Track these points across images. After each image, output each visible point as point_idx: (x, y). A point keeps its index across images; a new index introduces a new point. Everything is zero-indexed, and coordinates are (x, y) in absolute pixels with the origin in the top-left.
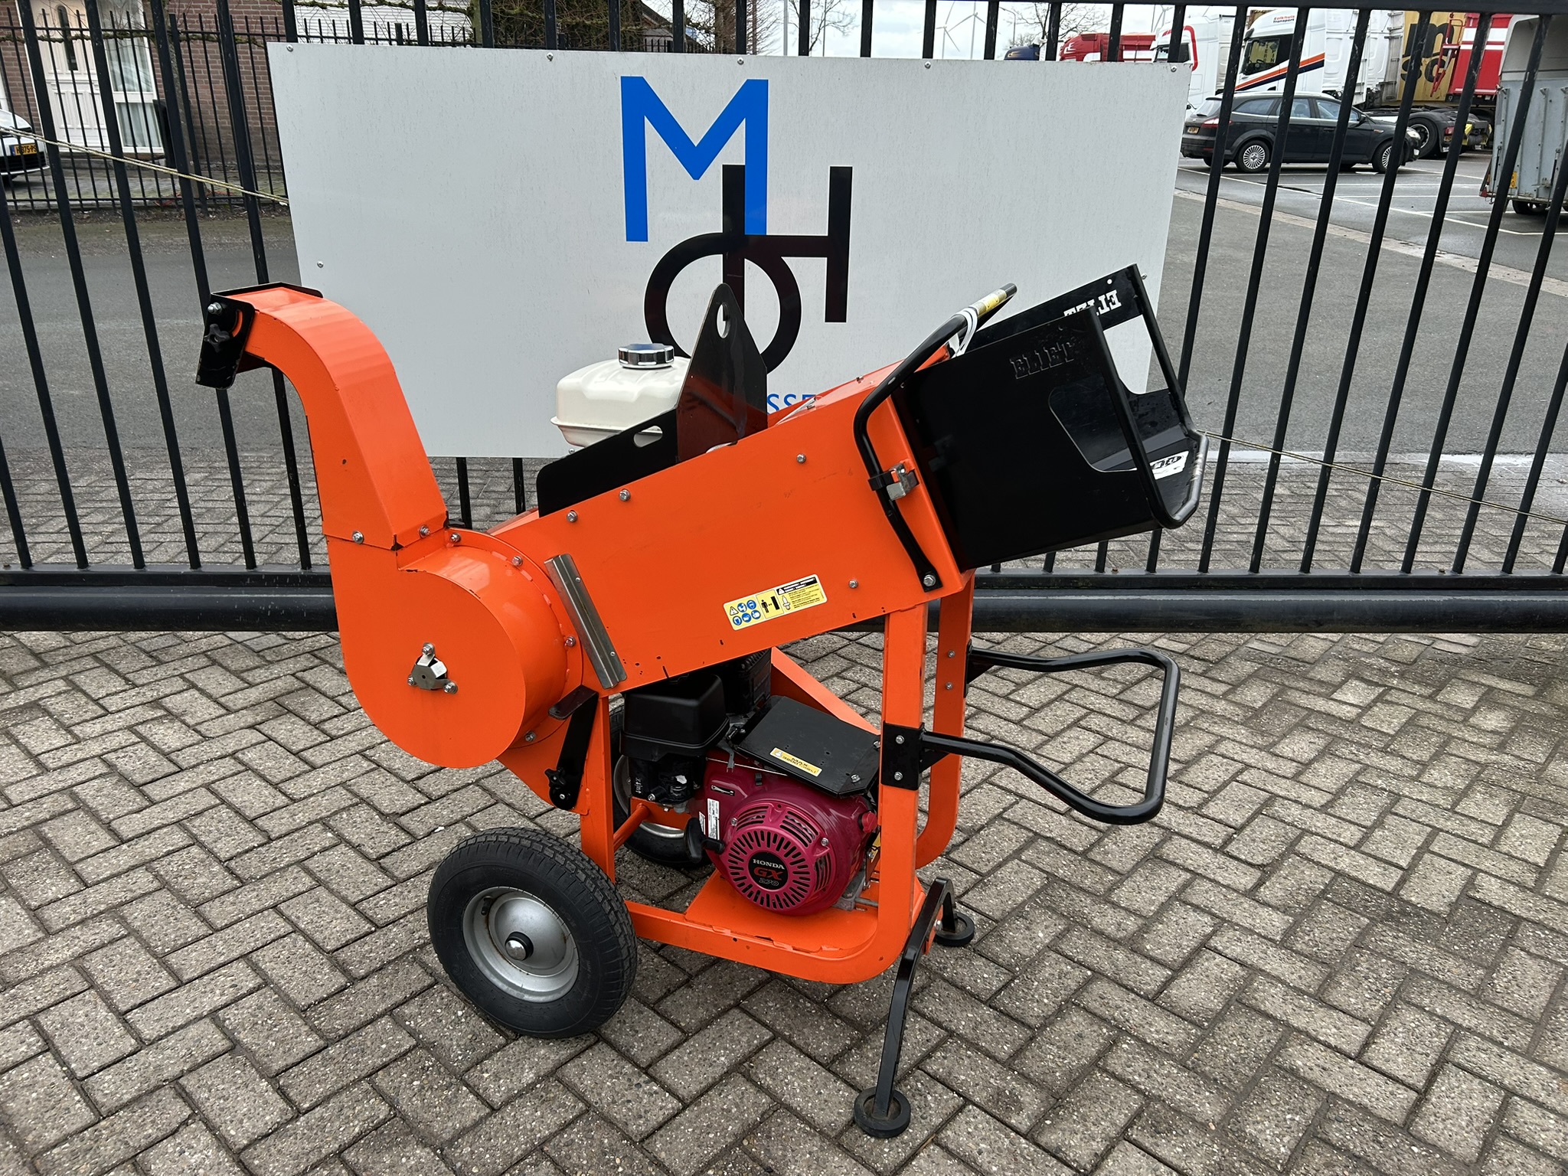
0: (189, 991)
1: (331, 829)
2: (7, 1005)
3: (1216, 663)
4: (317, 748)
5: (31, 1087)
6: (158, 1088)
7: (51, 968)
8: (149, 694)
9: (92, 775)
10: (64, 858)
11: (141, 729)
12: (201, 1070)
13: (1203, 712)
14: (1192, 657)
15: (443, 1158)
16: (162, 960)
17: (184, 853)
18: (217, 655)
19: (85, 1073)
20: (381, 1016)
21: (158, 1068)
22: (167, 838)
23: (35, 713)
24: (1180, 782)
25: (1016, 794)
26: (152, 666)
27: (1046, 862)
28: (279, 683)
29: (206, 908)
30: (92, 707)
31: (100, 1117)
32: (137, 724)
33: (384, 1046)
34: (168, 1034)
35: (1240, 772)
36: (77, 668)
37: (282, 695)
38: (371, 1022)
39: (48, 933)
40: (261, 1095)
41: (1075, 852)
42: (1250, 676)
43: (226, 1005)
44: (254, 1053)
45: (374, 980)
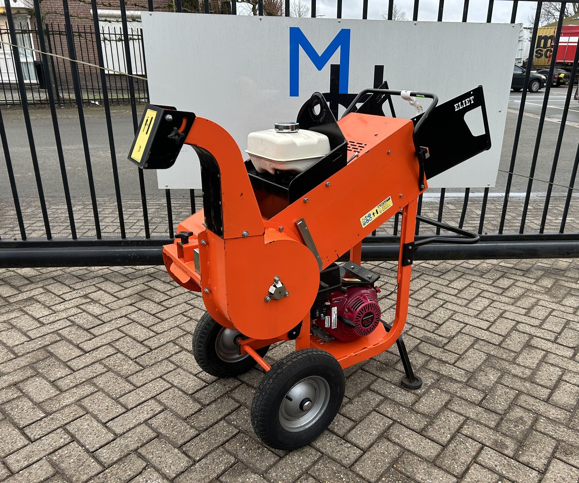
0: (132, 413)
1: (177, 345)
2: (50, 422)
3: (526, 271)
4: (162, 312)
5: (70, 456)
6: (129, 454)
7: (66, 406)
8: (82, 293)
9: (65, 326)
10: (61, 360)
11: (81, 307)
12: (147, 446)
13: (528, 290)
14: (516, 269)
15: (264, 478)
16: (116, 400)
17: (115, 356)
18: (108, 277)
19: (94, 449)
20: (221, 420)
21: (127, 446)
22: (106, 350)
23: (32, 302)
24: (529, 316)
25: (464, 323)
26: (80, 282)
27: (485, 349)
28: (138, 287)
29: (130, 378)
30: (57, 298)
31: (105, 468)
32: (80, 305)
33: (225, 433)
34: (127, 431)
35: (552, 312)
36: (47, 283)
37: (141, 292)
38: (217, 423)
39: (61, 391)
40: (177, 455)
41: (495, 345)
42: (542, 276)
43: (150, 418)
44: (168, 438)
45: (213, 405)
